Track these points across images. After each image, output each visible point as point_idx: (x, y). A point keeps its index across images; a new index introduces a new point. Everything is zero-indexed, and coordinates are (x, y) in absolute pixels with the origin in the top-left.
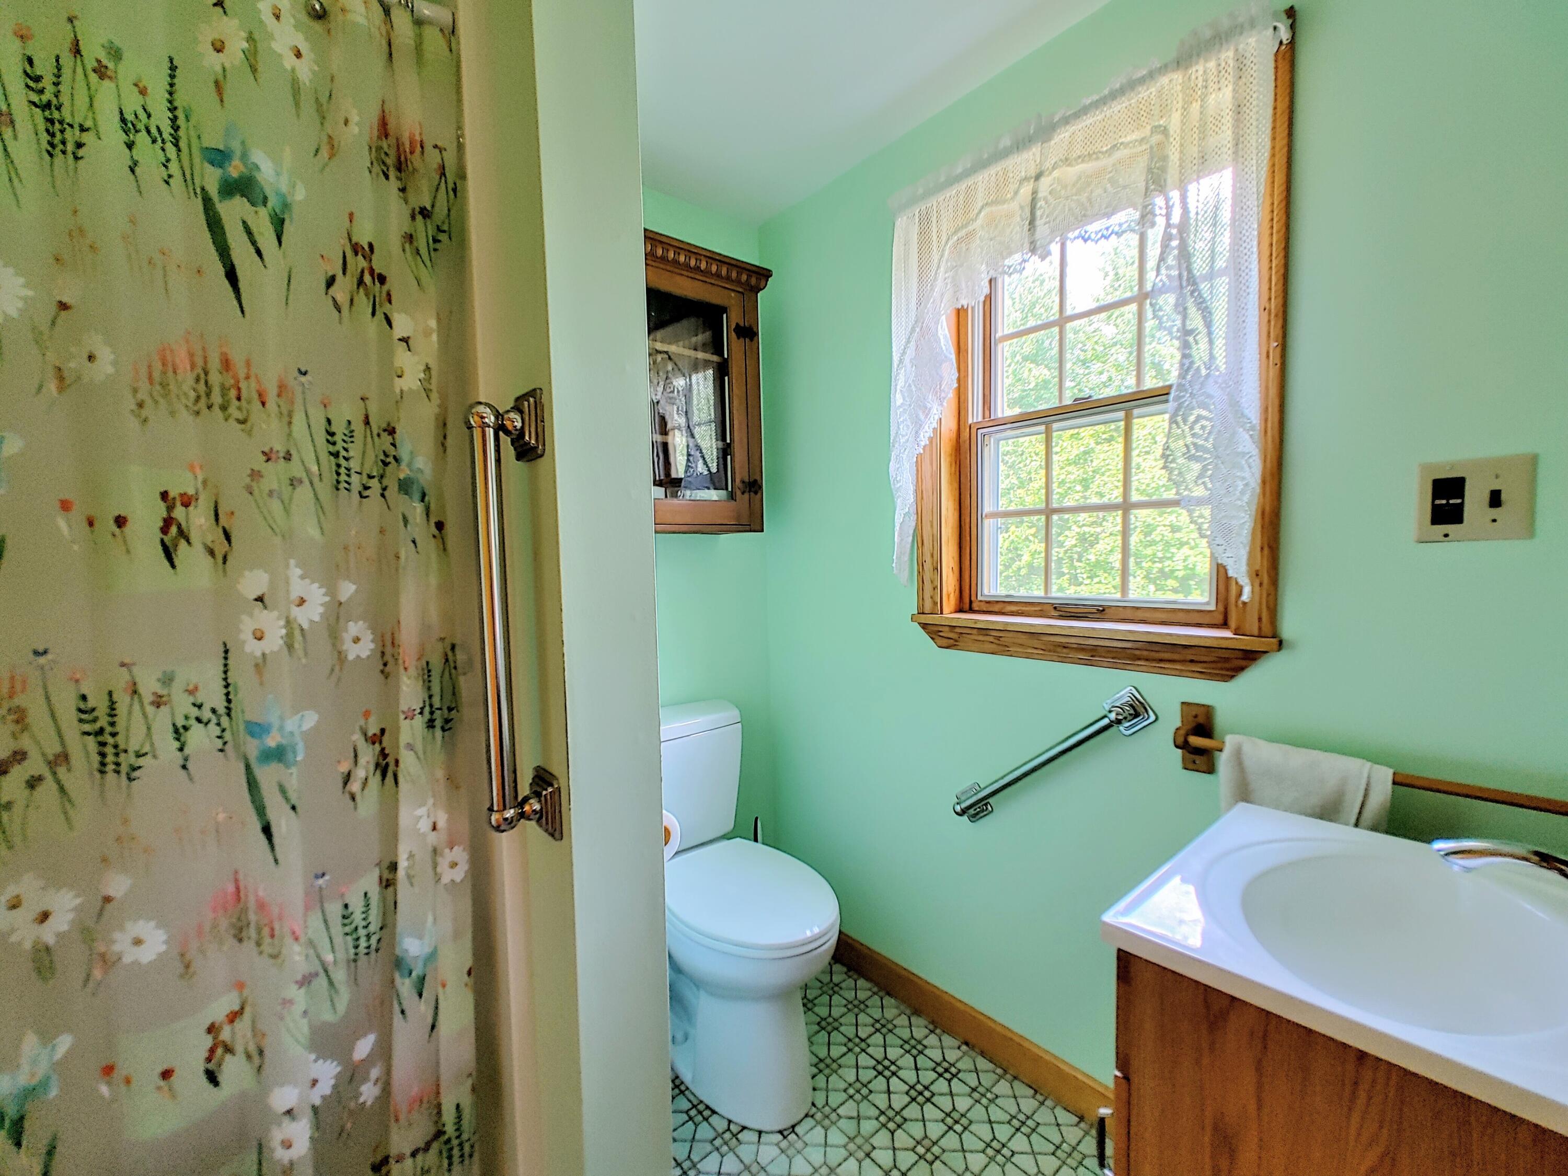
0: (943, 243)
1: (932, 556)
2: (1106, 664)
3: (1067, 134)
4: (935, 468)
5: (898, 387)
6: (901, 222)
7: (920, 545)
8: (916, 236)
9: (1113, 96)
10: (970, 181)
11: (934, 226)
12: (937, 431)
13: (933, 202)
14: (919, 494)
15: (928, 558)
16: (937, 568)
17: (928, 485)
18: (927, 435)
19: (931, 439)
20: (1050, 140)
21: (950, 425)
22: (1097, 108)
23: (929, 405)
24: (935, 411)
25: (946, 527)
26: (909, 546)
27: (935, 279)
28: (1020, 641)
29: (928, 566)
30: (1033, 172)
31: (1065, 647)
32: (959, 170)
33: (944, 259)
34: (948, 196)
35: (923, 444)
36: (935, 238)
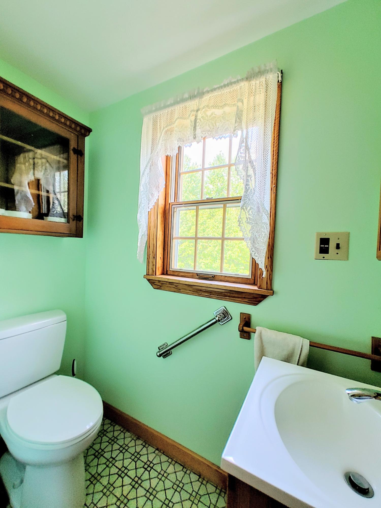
0: (161, 130)
1: (153, 252)
2: (215, 298)
3: (208, 97)
4: (155, 218)
5: (142, 184)
6: (145, 120)
7: (148, 248)
8: (151, 126)
9: (225, 86)
10: (172, 108)
11: (159, 123)
12: (157, 203)
13: (158, 113)
14: (149, 228)
15: (151, 253)
16: (155, 257)
17: (152, 224)
18: (152, 204)
19: (154, 206)
20: (202, 98)
21: (161, 202)
22: (219, 89)
23: (153, 193)
24: (156, 196)
25: (159, 241)
26: (144, 248)
27: (158, 144)
28: (185, 288)
29: (151, 256)
30: (196, 109)
31: (201, 291)
32: (169, 103)
33: (162, 137)
34: (164, 112)
35: (150, 207)
36: (159, 127)
